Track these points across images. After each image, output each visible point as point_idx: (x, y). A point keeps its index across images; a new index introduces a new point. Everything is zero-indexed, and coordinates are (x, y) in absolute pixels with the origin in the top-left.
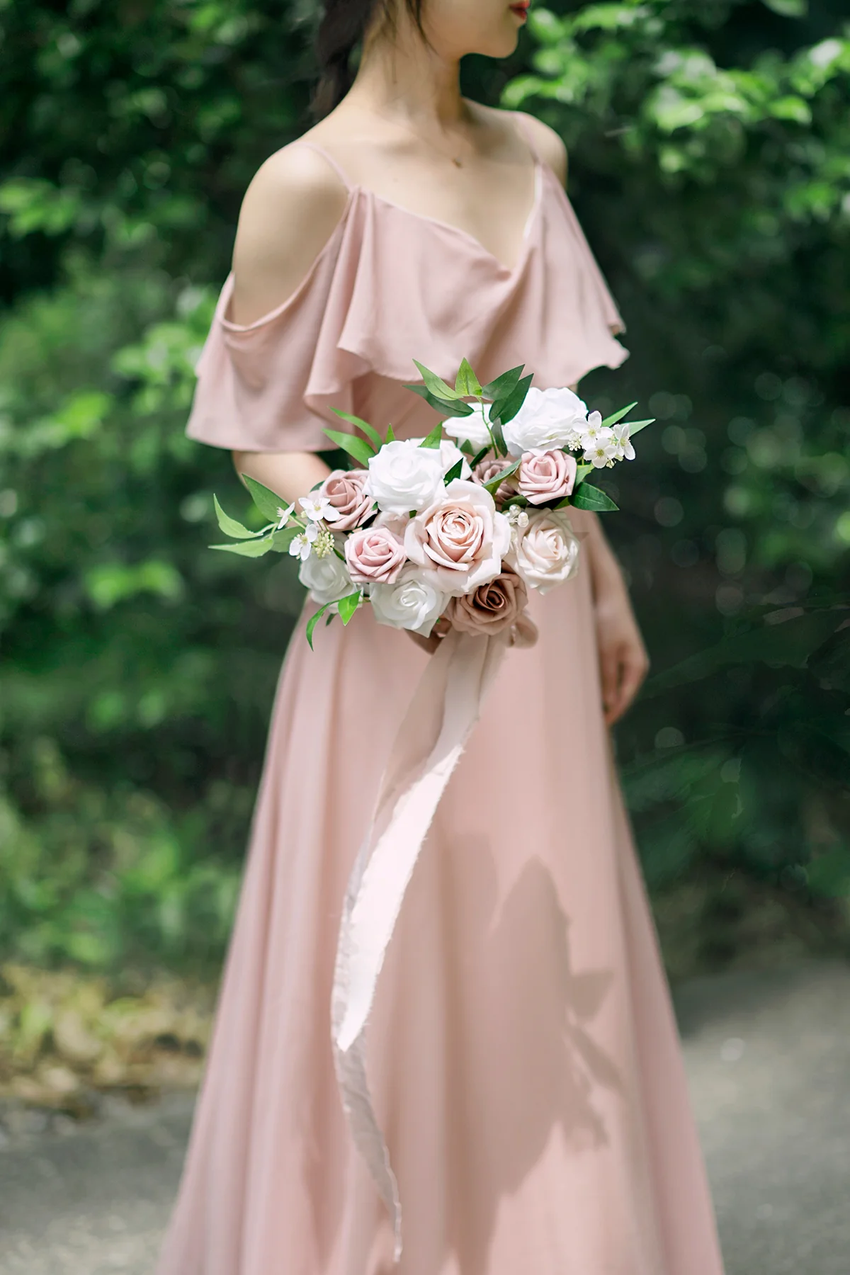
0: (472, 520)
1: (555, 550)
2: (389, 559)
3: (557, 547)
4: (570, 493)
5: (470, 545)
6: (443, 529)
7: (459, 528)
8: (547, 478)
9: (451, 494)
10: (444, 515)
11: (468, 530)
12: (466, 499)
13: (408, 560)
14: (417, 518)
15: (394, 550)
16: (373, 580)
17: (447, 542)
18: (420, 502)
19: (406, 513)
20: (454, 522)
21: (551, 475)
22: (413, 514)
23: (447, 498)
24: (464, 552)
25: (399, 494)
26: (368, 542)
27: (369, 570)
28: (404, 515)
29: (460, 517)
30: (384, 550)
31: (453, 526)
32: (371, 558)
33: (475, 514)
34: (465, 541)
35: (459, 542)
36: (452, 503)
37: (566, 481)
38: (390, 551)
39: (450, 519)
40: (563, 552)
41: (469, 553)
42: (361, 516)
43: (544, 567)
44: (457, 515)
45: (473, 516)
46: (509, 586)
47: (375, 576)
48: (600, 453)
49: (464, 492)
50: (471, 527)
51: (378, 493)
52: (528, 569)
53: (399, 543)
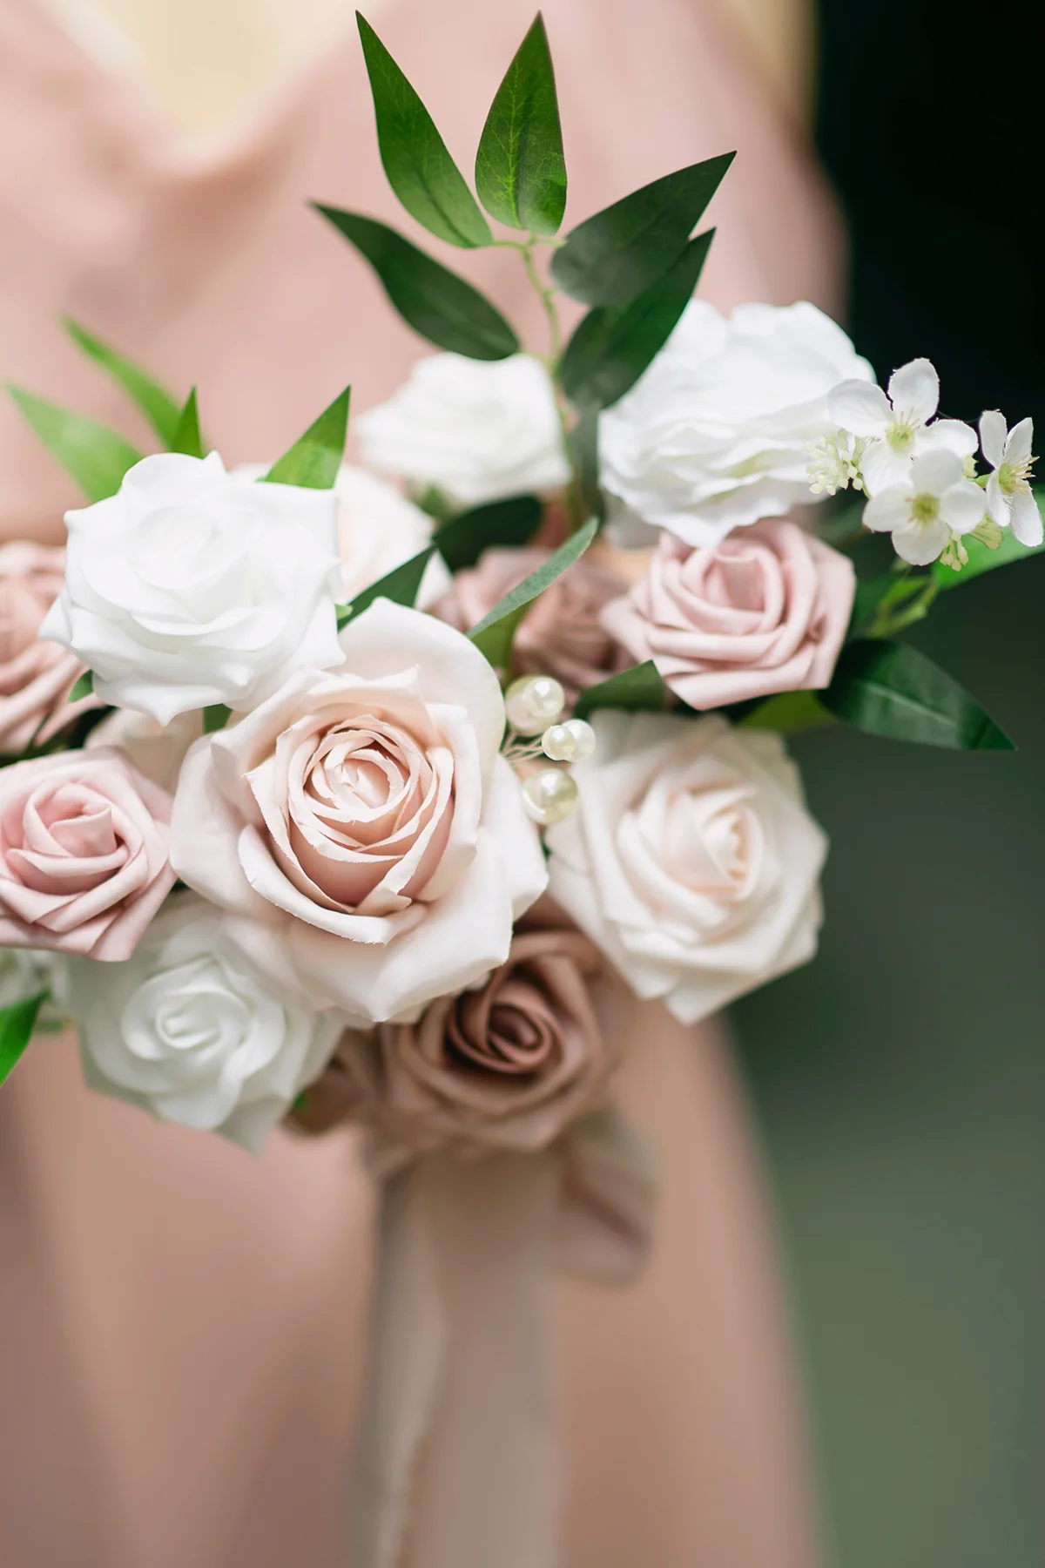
0: (414, 758)
1: (736, 865)
2: (115, 871)
3: (741, 853)
4: (822, 680)
5: (402, 849)
6: (308, 787)
7: (365, 783)
8: (750, 617)
9: (354, 662)
10: (322, 734)
11: (401, 792)
12: (403, 680)
13: (179, 887)
14: (220, 737)
15: (132, 837)
16: (49, 941)
17: (316, 836)
18: (240, 675)
19: (192, 713)
20: (349, 760)
21: (761, 608)
22: (217, 717)
23: (335, 670)
24: (380, 873)
25: (171, 644)
26: (42, 807)
27: (35, 905)
28: (177, 719)
29: (375, 746)
30: (92, 836)
31: (345, 776)
32: (44, 864)
33: (433, 736)
34: (388, 834)
35: (361, 836)
36: (347, 692)
37: (811, 637)
38: (120, 841)
39: (340, 748)
40: (761, 867)
41: (394, 883)
42: (49, 707)
43: (691, 921)
44: (365, 736)
45: (424, 746)
46: (566, 978)
47: (55, 926)
48: (925, 508)
49: (399, 652)
50: (412, 783)
51: (91, 637)
52: (634, 930)
53: (154, 815)
